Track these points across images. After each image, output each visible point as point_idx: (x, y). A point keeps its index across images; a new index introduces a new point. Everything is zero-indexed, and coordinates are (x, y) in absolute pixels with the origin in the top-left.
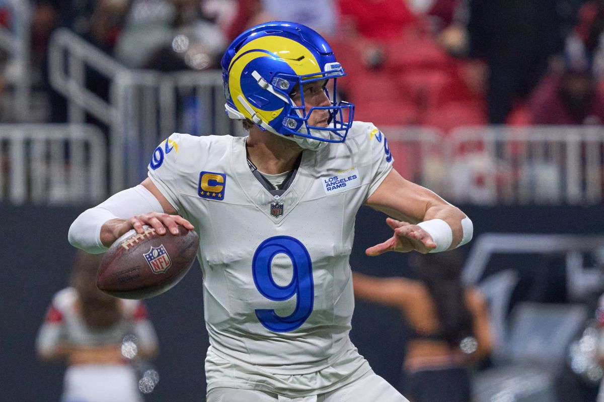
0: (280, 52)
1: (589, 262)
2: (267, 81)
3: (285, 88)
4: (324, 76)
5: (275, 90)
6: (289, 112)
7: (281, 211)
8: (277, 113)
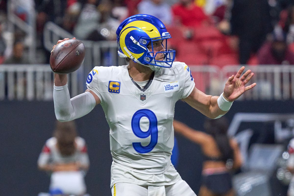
0: (142, 28)
1: (284, 125)
2: (137, 41)
3: (145, 44)
4: (162, 38)
5: (140, 45)
6: (147, 54)
7: (145, 98)
8: (141, 55)
